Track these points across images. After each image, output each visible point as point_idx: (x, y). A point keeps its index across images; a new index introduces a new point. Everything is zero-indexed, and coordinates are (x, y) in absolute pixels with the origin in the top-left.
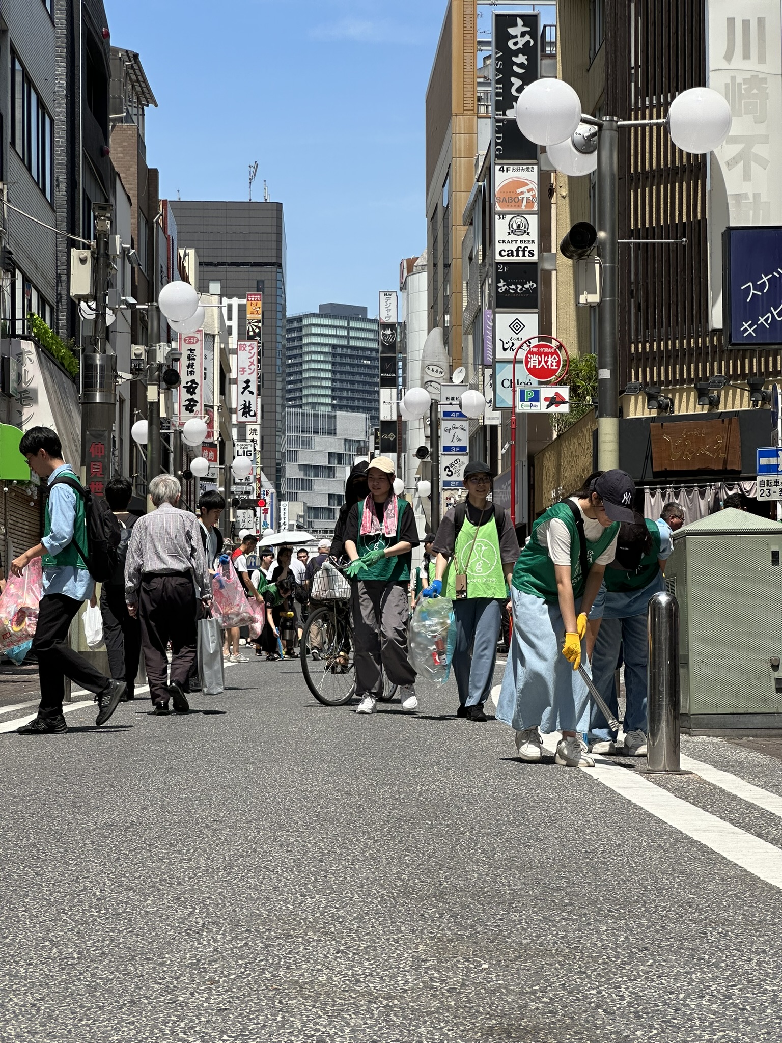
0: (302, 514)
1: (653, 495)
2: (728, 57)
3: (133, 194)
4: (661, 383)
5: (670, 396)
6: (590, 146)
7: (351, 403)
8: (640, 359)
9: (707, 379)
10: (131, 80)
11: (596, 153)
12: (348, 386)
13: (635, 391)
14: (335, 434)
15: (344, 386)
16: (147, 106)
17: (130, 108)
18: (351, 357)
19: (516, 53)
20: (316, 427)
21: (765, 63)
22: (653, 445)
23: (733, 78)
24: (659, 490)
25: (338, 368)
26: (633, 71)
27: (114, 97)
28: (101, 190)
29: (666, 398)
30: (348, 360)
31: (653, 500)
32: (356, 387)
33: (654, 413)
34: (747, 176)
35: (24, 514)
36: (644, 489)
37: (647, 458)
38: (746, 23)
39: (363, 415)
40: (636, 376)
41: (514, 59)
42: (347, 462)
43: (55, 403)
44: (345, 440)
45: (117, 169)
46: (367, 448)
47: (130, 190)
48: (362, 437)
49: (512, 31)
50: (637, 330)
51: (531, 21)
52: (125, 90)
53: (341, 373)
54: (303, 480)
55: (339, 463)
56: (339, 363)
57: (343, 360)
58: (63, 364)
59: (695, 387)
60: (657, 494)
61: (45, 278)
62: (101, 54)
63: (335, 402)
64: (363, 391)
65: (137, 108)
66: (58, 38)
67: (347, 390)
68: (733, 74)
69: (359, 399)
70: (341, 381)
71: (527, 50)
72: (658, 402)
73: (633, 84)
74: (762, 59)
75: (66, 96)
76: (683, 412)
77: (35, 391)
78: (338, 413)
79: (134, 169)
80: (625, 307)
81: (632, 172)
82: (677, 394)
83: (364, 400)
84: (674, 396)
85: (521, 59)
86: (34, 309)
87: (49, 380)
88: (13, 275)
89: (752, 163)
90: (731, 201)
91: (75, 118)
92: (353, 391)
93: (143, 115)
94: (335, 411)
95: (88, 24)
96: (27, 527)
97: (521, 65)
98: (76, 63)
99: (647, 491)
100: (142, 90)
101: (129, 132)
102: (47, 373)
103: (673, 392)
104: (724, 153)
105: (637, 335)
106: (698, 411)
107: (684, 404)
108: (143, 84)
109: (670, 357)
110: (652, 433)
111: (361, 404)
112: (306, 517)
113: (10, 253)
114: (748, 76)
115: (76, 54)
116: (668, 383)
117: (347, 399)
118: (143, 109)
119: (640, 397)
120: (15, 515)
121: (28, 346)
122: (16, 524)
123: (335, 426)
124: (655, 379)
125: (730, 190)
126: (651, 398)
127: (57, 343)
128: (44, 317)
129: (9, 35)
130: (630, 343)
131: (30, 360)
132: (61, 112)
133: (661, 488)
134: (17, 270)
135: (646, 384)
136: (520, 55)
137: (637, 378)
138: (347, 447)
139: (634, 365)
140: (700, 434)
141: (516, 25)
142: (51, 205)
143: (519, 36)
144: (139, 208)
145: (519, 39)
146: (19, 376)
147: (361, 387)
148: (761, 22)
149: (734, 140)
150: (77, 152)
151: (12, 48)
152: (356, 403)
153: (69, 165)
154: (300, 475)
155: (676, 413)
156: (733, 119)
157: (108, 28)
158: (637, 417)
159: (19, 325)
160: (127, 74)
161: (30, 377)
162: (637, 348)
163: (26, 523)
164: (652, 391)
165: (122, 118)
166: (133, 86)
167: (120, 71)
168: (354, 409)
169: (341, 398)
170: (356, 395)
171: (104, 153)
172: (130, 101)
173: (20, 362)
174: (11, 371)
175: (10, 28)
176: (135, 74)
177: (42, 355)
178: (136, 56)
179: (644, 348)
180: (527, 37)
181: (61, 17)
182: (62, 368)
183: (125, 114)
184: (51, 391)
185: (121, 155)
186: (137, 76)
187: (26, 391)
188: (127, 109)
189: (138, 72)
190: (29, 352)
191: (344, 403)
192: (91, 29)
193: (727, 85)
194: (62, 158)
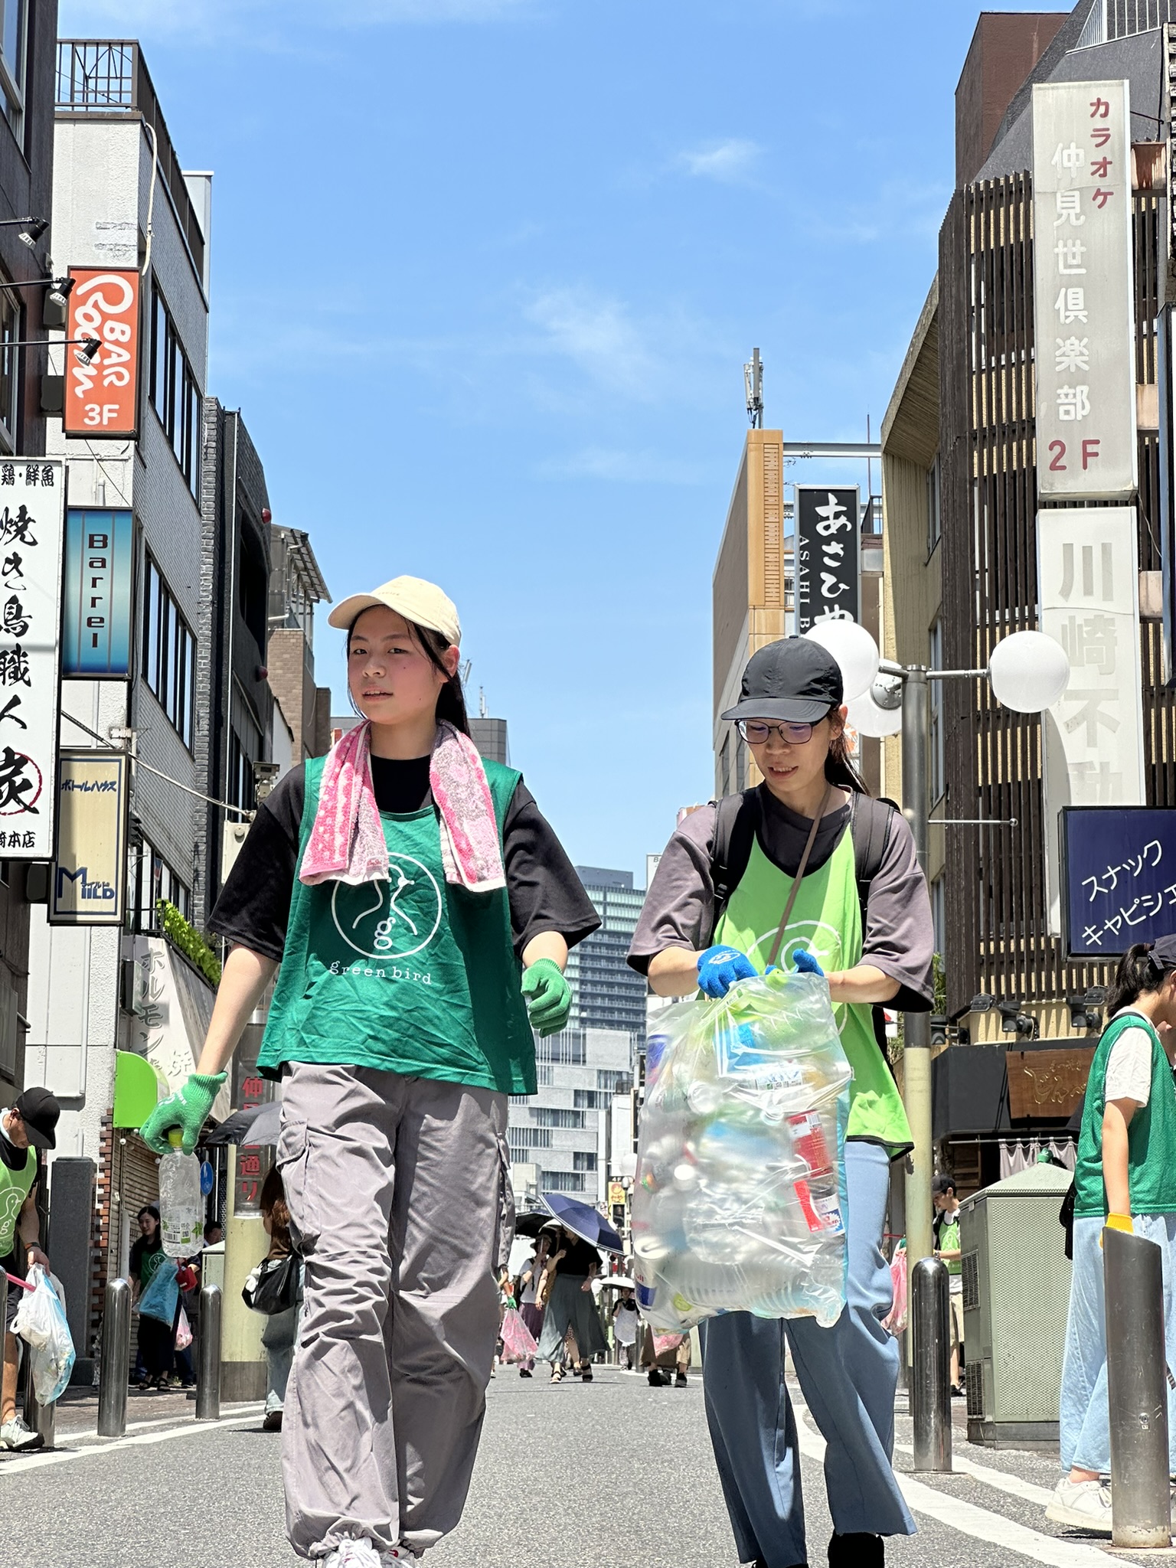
0: (534, 1182)
1: (1011, 1152)
2: (1066, 592)
3: (296, 725)
4: (1021, 996)
5: (1034, 1014)
6: (894, 700)
7: (608, 1016)
8: (992, 963)
9: (1085, 991)
10: (296, 567)
11: (900, 708)
12: (605, 990)
13: (983, 1007)
14: (584, 1062)
15: (599, 990)
16: (318, 601)
17: (293, 606)
18: (609, 946)
19: (828, 540)
20: (556, 1051)
21: (1112, 600)
22: (1010, 1083)
23: (1072, 619)
24: (1020, 1146)
25: (588, 964)
26: (978, 576)
27: (273, 594)
28: (254, 725)
29: (1029, 1017)
30: (604, 952)
31: (1012, 1159)
32: (616, 991)
33: (1012, 1038)
34: (1091, 741)
35: (144, 1176)
36: (998, 1143)
37: (1002, 1100)
38: (1087, 551)
39: (627, 1034)
40: (987, 987)
41: (825, 548)
42: (603, 1105)
43: (191, 1021)
44: (600, 1071)
45: (274, 693)
46: (631, 1083)
47: (292, 719)
48: (625, 1067)
49: (821, 511)
50: (987, 922)
51: (847, 497)
52: (288, 584)
53: (594, 970)
54: (536, 1130)
55: (591, 1105)
56: (591, 956)
57: (597, 952)
58: (201, 968)
59: (1068, 1001)
60: (1017, 1150)
61: (180, 852)
62: (259, 543)
63: (584, 1014)
64: (627, 999)
65: (304, 605)
66: (204, 525)
67: (603, 996)
68: (1072, 613)
69: (620, 1010)
70: (594, 983)
71: (841, 536)
72: (1017, 1023)
73: (978, 593)
74: (1108, 595)
75: (213, 602)
76: (1052, 1037)
77: (166, 1007)
78: (589, 1031)
79: (298, 691)
80: (970, 894)
81: (979, 709)
82: (1044, 1012)
83: (628, 1011)
84: (1039, 1014)
85: (835, 548)
86: (165, 895)
87: (184, 990)
88: (140, 851)
89: (1098, 724)
90: (1072, 773)
91: (222, 632)
92: (611, 997)
93: (311, 614)
94: (585, 1028)
95: (244, 507)
96: (145, 1194)
97: (835, 557)
98: (227, 557)
99: (1003, 1146)
100: (312, 581)
101: (292, 641)
102: (181, 981)
103: (1038, 1008)
104: (1060, 712)
105: (988, 930)
106: (1073, 1036)
107: (1053, 1025)
108: (312, 574)
109: (1032, 960)
110: (1008, 1066)
111: (624, 1017)
112: (540, 1186)
113: (138, 821)
114: (1091, 616)
115: (227, 546)
116: (1031, 996)
117: (603, 1009)
118: (311, 606)
119: (993, 1016)
120: (132, 1177)
121: (157, 945)
122: (132, 1190)
123: (584, 1050)
124: (1013, 991)
125: (1071, 757)
126: (1007, 1016)
127: (195, 940)
128: (176, 904)
129: (144, 535)
130: (979, 941)
131: (161, 964)
132: (204, 624)
133: (1022, 1142)
134: (145, 842)
135: (1000, 998)
136: (833, 543)
137: (988, 990)
138: (603, 1082)
139: (984, 971)
140: (1075, 1067)
141: (827, 503)
142: (190, 752)
143: (831, 517)
144: (304, 744)
145: (831, 522)
146: (145, 986)
147: (623, 992)
148: (1106, 548)
149: (1075, 695)
150: (224, 677)
151: (147, 552)
152: (616, 1016)
153: (214, 695)
154: (533, 1124)
155: (1042, 1038)
156: (1072, 669)
157: (268, 508)
158: (988, 1043)
159: (145, 917)
160: (292, 560)
161: (159, 987)
162: (987, 948)
163: (145, 1188)
164: (1009, 1006)
165: (283, 620)
166: (299, 576)
167: (283, 557)
168: (612, 1024)
169: (593, 1009)
170: (616, 1004)
171: (260, 675)
172: (294, 596)
173: (147, 967)
174: (135, 979)
175: (145, 525)
176: (302, 559)
177: (176, 956)
178: (304, 537)
179: (997, 947)
180: (843, 520)
181: (208, 499)
182: (200, 974)
183: (287, 616)
184: (186, 1006)
185: (280, 672)
186: (304, 562)
187: (153, 1006)
188: (291, 609)
189: (306, 558)
190: (159, 953)
191: (598, 1015)
192: (247, 511)
193: (1064, 627)
194: (204, 686)
